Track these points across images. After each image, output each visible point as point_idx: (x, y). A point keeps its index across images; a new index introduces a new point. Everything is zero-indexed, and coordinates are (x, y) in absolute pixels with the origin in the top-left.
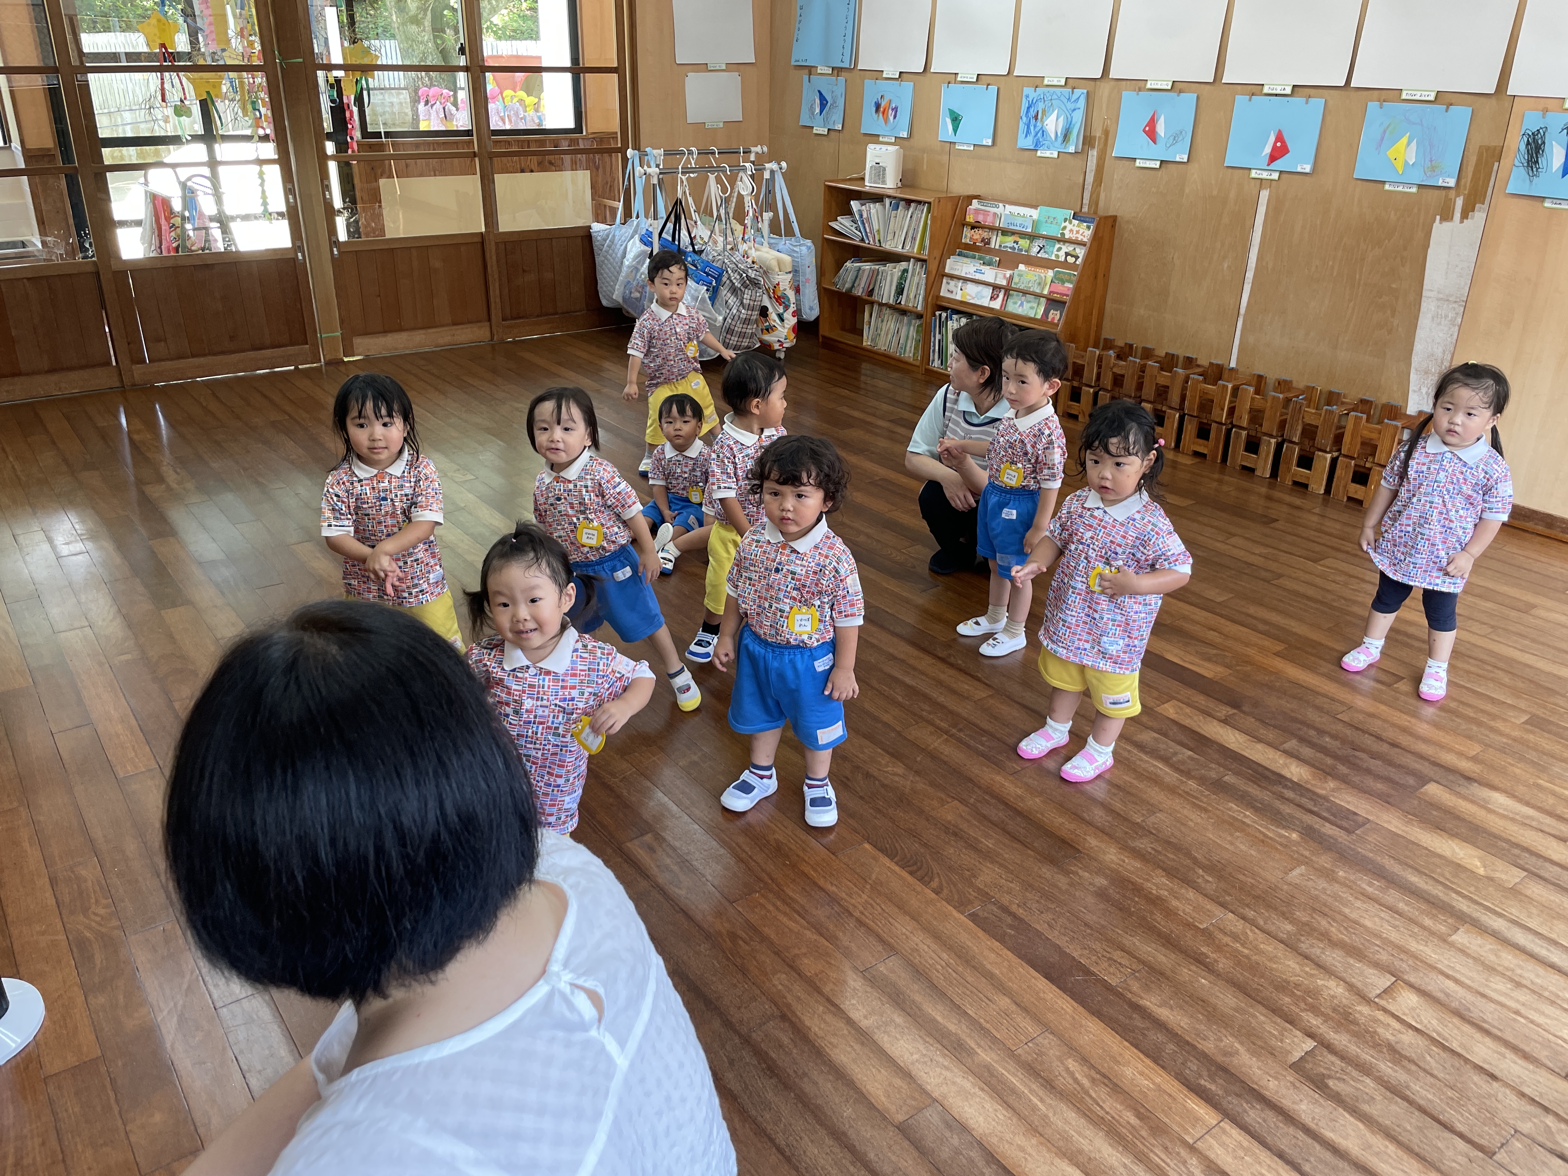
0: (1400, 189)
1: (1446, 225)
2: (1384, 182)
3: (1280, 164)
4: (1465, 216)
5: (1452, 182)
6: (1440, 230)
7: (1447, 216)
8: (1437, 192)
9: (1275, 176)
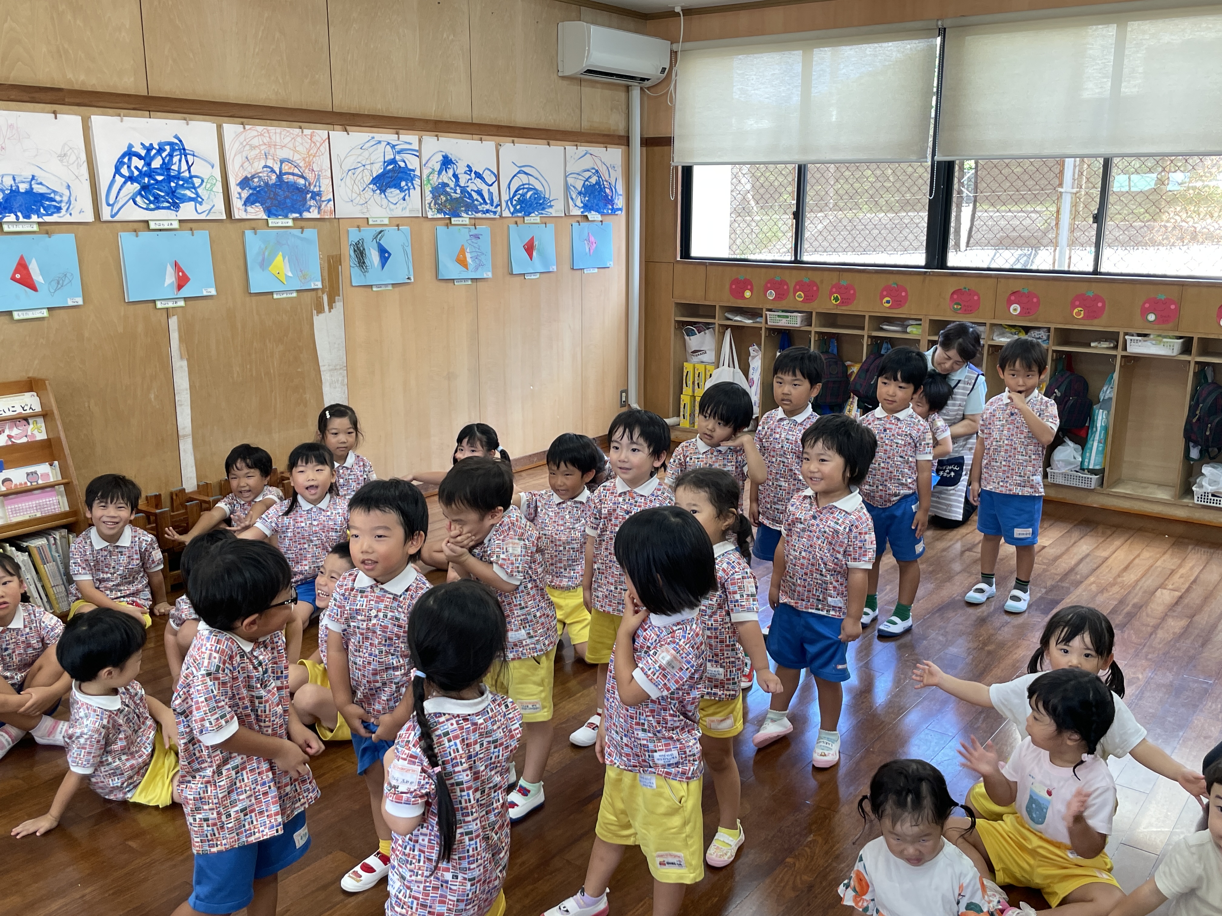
0: (285, 296)
1: (321, 316)
2: (272, 293)
3: (187, 291)
4: (331, 307)
5: (319, 285)
6: (319, 321)
7: (320, 310)
8: (309, 293)
9: (181, 303)
